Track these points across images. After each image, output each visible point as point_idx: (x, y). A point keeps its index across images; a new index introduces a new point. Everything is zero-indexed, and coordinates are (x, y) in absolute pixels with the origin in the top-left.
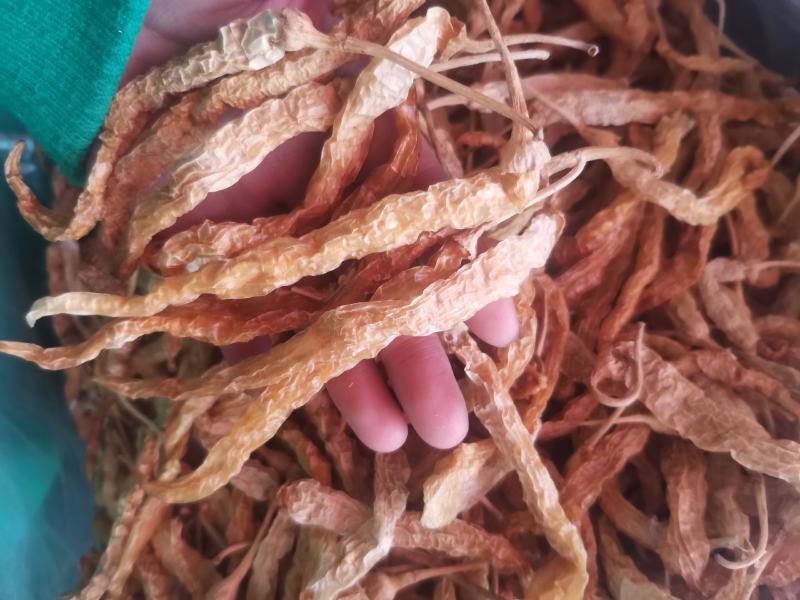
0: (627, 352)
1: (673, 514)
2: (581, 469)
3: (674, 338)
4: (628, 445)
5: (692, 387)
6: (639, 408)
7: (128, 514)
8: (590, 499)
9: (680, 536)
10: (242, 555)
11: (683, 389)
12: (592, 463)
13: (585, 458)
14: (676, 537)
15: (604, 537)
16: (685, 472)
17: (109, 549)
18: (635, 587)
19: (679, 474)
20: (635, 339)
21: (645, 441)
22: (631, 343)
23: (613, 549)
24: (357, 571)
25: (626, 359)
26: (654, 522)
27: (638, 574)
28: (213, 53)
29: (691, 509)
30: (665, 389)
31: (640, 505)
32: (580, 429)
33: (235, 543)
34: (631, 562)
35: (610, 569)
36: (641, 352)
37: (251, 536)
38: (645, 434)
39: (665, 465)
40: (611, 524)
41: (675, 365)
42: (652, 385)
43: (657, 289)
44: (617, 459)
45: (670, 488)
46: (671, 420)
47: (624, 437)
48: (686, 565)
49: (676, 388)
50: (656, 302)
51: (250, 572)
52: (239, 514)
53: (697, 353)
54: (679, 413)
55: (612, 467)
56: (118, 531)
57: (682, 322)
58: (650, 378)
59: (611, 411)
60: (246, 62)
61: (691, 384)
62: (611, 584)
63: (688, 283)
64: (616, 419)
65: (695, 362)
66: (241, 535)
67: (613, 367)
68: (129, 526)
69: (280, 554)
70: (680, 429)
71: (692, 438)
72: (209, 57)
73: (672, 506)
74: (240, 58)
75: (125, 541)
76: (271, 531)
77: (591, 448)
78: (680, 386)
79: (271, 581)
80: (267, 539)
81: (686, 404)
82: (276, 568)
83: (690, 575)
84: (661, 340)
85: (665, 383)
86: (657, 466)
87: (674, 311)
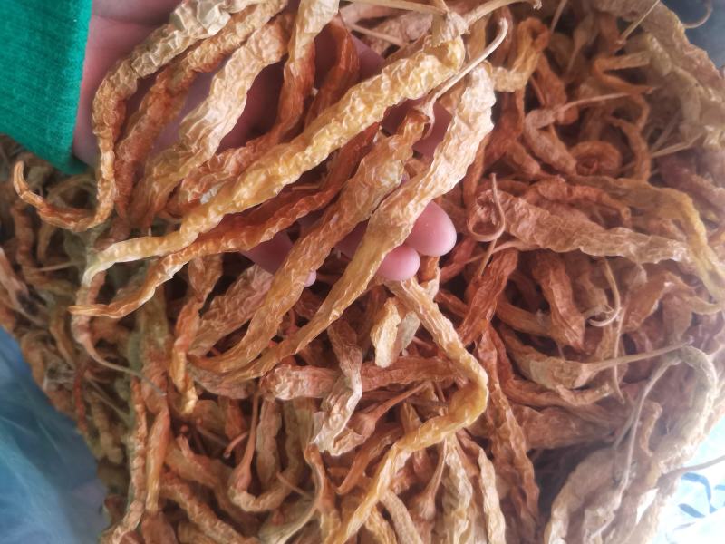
0: (487, 198)
1: (552, 305)
2: (478, 293)
3: (516, 179)
4: (506, 267)
5: (540, 210)
6: (507, 237)
7: (139, 447)
8: (490, 312)
9: (561, 318)
10: (244, 444)
11: (534, 214)
12: (484, 287)
13: (478, 285)
14: (558, 319)
15: (507, 338)
16: (551, 272)
17: (134, 480)
18: (540, 364)
19: (548, 275)
20: (490, 187)
21: (516, 260)
22: (489, 191)
23: (516, 344)
24: (344, 417)
25: (488, 204)
26: (539, 314)
27: (540, 355)
28: (176, 32)
29: (563, 297)
30: (522, 218)
31: (525, 307)
32: (467, 266)
33: (235, 437)
34: (532, 348)
35: (518, 359)
36: (498, 196)
37: (246, 428)
38: (515, 255)
39: (535, 273)
40: (509, 327)
41: (524, 198)
42: (512, 217)
43: (494, 146)
44: (501, 280)
45: (544, 287)
46: (532, 239)
47: (500, 262)
48: (571, 336)
49: (529, 215)
50: (496, 156)
51: (255, 454)
52: (231, 416)
53: (537, 184)
54: (536, 232)
55: (499, 285)
56: (135, 463)
57: (519, 166)
58: (509, 212)
59: (487, 245)
60: (205, 31)
61: (538, 208)
62: (523, 370)
63: (516, 135)
64: (492, 250)
65: (537, 192)
66: (238, 430)
67: (480, 212)
68: (144, 456)
69: (274, 432)
70: (540, 243)
71: (549, 246)
72: (174, 37)
73: (549, 299)
74: (199, 30)
75: (145, 468)
76: (261, 417)
77: (480, 277)
78: (531, 212)
79: (274, 454)
80: (261, 424)
81: (539, 224)
82: (274, 443)
83: (576, 343)
84: (508, 182)
85: (521, 213)
86: (530, 277)
87: (511, 159)
